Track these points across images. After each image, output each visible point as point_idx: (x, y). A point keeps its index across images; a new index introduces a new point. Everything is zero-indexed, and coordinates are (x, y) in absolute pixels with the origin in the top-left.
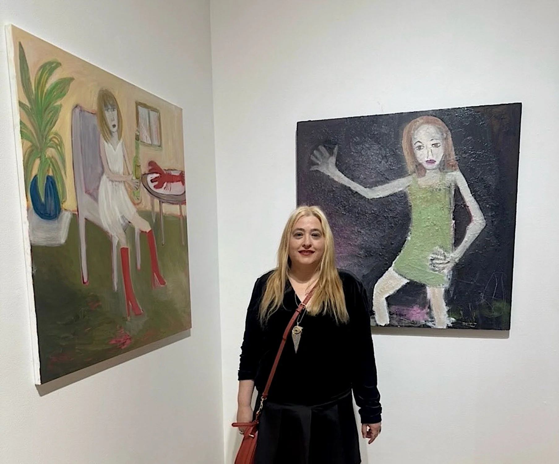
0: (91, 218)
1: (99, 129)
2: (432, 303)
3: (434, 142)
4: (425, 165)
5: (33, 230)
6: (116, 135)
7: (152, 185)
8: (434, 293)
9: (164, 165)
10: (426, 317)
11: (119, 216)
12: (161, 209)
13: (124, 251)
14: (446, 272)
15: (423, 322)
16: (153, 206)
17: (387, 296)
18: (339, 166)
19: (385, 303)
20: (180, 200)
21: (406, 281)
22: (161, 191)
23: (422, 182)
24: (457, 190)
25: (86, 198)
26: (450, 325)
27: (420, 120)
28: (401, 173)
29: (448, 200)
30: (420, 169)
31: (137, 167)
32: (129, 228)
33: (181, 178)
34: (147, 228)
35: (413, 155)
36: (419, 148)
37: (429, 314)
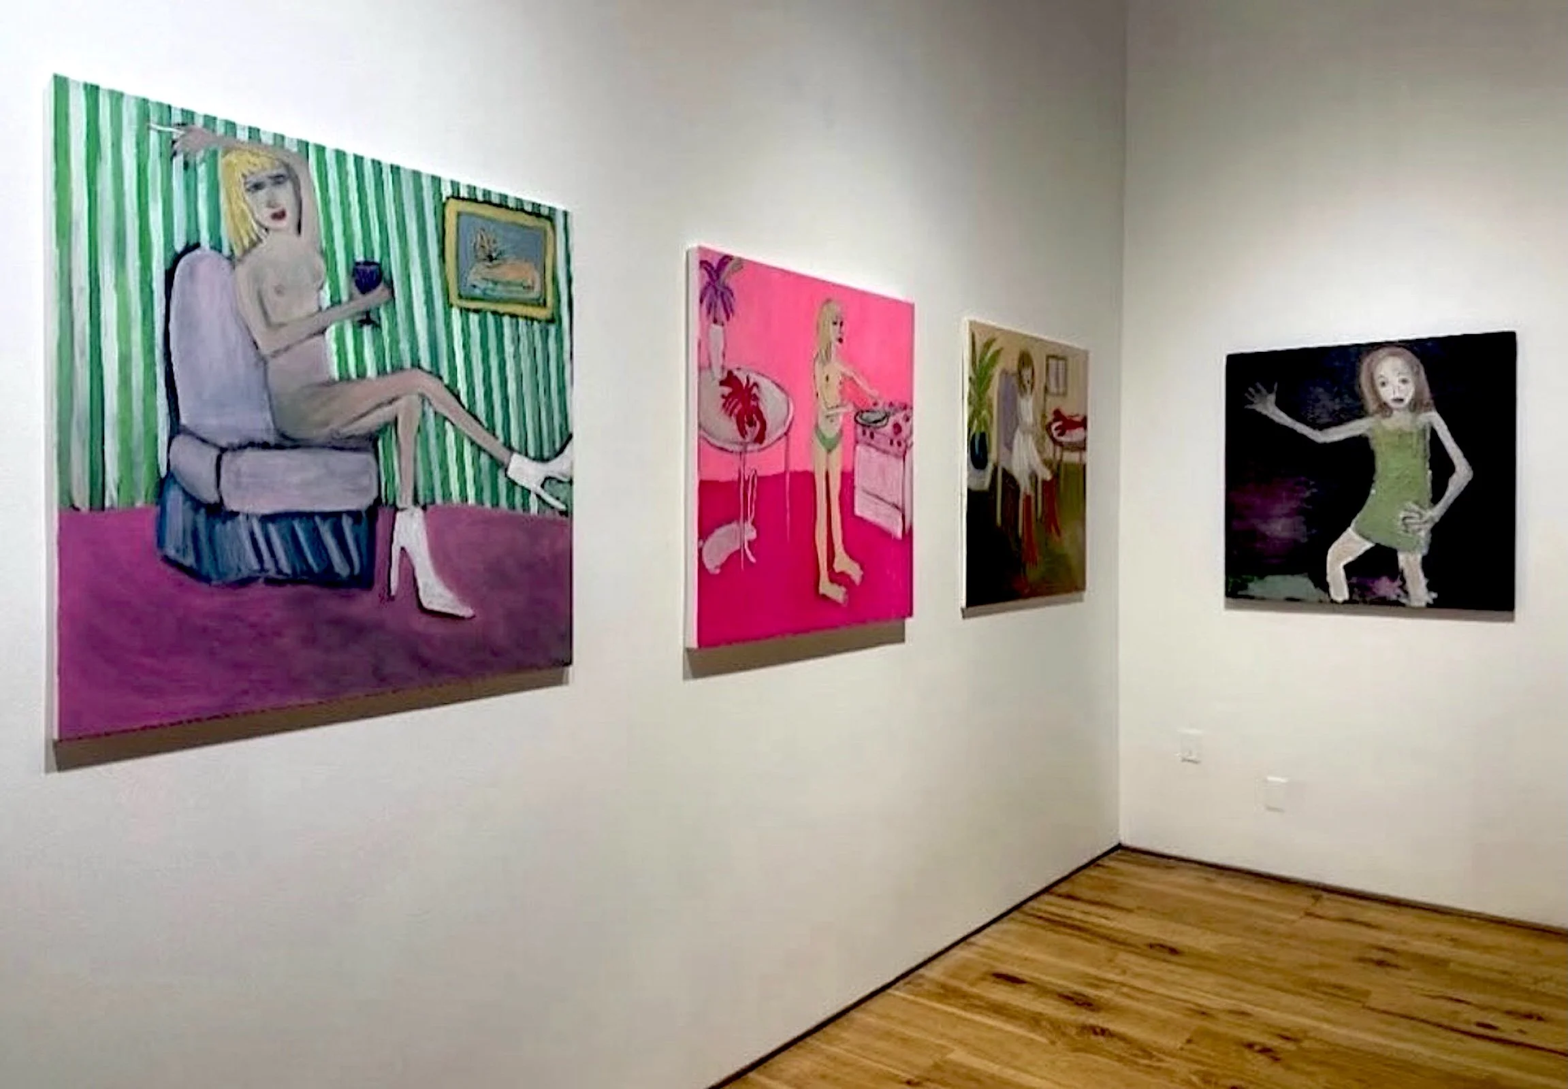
0: (1007, 468)
1: (1016, 385)
2: (1406, 573)
3: (1402, 377)
4: (1393, 405)
5: (970, 476)
6: (1029, 390)
7: (1055, 434)
8: (1408, 562)
9: (1067, 411)
10: (1399, 591)
11: (1026, 464)
12: (1062, 456)
13: (1028, 498)
14: (1424, 535)
15: (1394, 597)
16: (1054, 455)
17: (1345, 562)
18: (1280, 404)
19: (1342, 573)
20: (1081, 447)
21: (1368, 545)
22: (1063, 439)
23: (1389, 424)
24: (1434, 433)
25: (1004, 450)
26: (1431, 602)
27: (1382, 352)
28: (1358, 411)
29: (1421, 447)
30: (1384, 408)
31: (1044, 416)
32: (1034, 477)
33: (1083, 424)
34: (1048, 477)
35: (1376, 393)
36: (1383, 384)
37: (1403, 587)
